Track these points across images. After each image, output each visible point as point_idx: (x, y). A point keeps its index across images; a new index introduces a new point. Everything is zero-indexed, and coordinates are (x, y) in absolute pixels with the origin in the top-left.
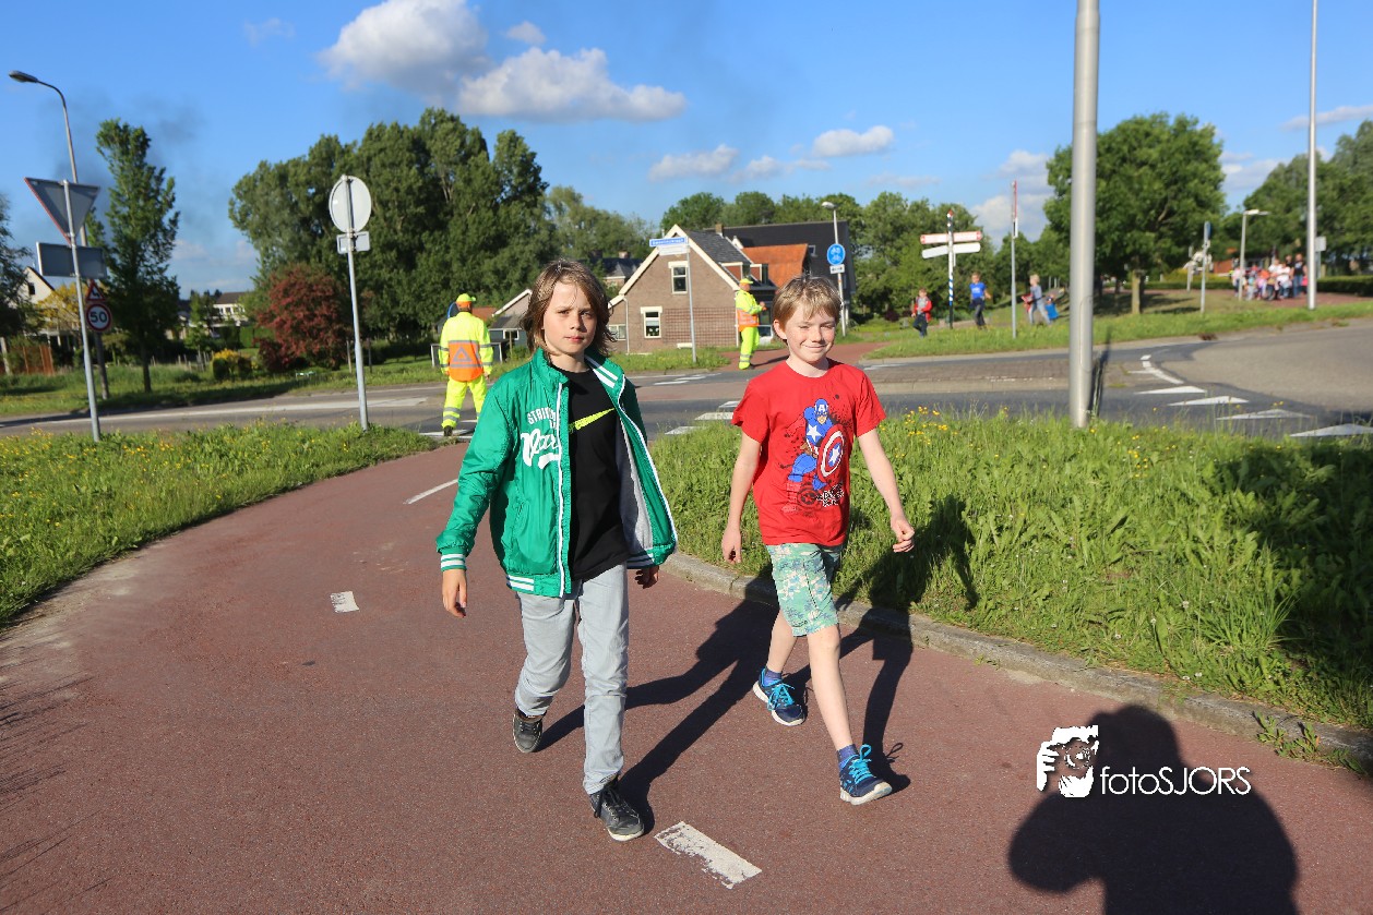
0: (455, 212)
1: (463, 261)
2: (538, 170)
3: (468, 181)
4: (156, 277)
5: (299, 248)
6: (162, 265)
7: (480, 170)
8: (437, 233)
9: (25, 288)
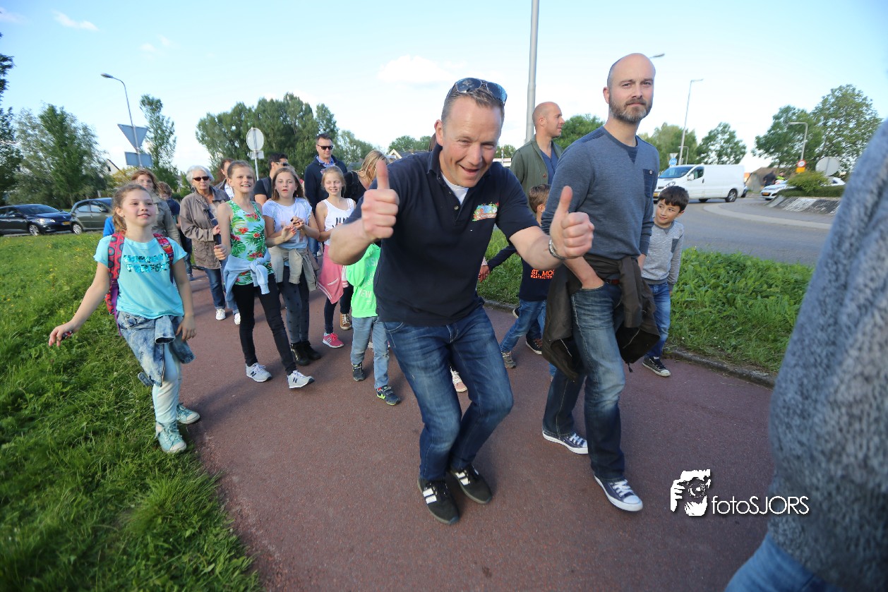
0: (299, 140)
1: (303, 161)
2: (335, 123)
3: (304, 126)
4: (168, 166)
5: (229, 153)
6: (170, 160)
7: (310, 122)
8: (291, 148)
9: (106, 168)
